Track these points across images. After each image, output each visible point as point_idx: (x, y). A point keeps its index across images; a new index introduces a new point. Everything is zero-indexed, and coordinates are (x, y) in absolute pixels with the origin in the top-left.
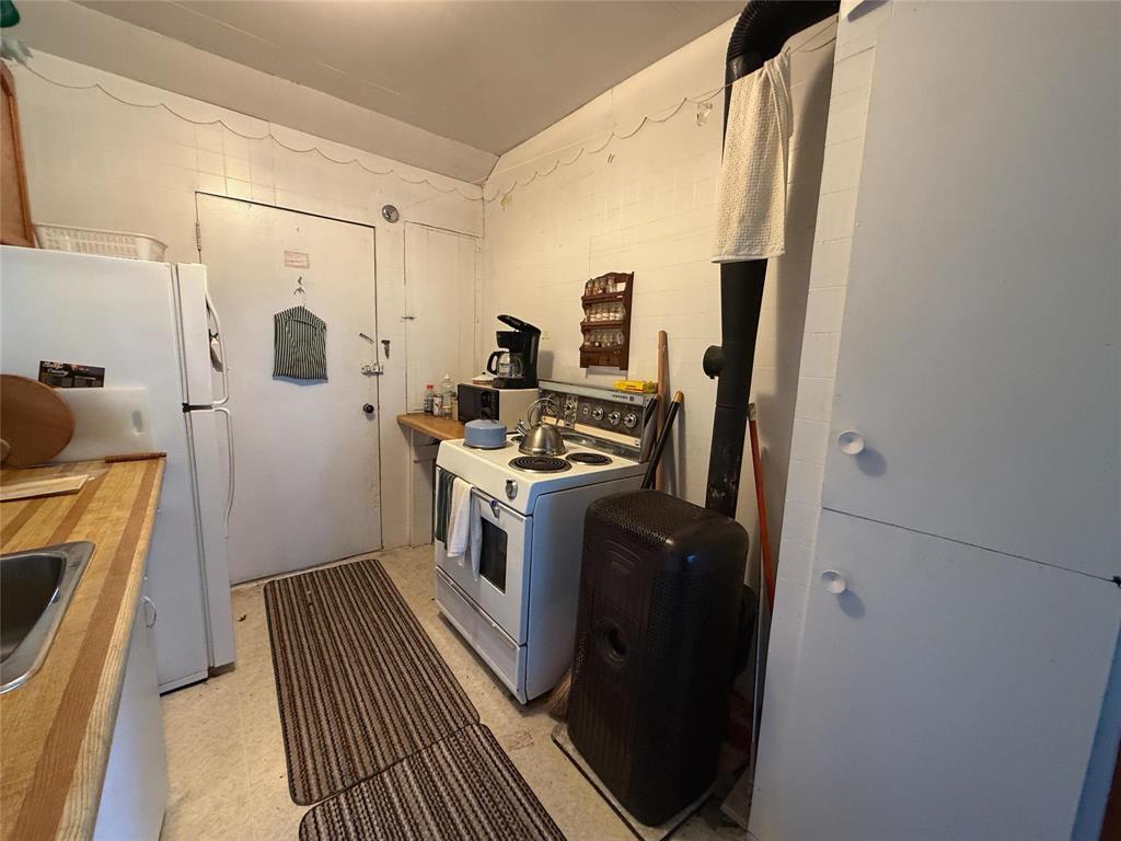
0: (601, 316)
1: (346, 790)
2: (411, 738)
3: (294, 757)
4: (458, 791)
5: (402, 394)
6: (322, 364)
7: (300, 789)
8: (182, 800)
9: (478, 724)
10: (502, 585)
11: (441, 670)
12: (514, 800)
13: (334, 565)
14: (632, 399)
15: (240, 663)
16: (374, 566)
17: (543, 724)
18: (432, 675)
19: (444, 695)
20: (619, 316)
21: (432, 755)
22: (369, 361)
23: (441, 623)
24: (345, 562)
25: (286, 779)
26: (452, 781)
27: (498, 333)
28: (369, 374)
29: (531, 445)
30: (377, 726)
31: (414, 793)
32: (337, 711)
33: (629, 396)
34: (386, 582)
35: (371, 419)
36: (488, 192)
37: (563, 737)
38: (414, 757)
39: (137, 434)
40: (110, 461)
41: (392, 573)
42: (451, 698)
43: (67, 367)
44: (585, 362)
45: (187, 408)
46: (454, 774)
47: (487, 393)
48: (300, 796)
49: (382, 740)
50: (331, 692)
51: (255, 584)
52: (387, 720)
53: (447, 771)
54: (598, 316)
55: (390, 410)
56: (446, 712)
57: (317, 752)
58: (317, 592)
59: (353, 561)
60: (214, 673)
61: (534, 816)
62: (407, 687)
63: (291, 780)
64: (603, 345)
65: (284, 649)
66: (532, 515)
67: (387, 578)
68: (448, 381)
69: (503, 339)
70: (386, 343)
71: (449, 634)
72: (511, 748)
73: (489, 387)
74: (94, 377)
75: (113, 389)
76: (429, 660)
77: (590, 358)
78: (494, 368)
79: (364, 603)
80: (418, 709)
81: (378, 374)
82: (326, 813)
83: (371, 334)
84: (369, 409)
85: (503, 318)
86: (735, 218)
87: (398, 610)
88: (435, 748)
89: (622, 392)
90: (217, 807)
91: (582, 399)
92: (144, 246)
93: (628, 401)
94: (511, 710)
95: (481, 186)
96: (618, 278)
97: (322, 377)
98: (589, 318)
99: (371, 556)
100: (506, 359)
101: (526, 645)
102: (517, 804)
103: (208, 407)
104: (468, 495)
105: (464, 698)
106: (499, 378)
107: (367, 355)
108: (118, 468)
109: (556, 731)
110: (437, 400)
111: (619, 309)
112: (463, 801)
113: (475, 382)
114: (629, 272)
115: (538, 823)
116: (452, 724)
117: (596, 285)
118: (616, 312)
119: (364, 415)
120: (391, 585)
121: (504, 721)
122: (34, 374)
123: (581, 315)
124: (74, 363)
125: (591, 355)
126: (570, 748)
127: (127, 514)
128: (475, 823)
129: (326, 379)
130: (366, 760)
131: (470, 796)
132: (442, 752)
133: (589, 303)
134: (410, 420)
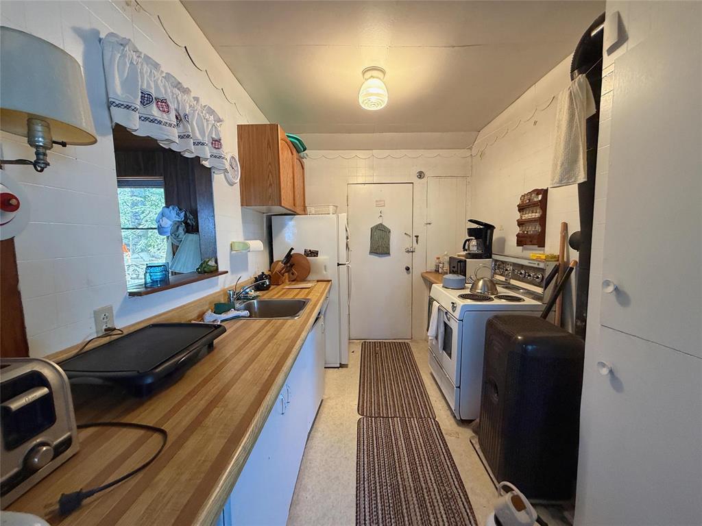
0: (529, 216)
1: (375, 418)
2: (403, 412)
3: (361, 400)
4: (417, 437)
5: (423, 263)
6: (388, 248)
7: (361, 409)
8: (327, 399)
9: (434, 420)
10: (450, 356)
11: (424, 394)
12: (440, 451)
13: (390, 341)
14: (538, 264)
15: (349, 366)
16: (407, 346)
17: (467, 433)
18: (419, 394)
19: (422, 404)
20: (538, 215)
21: (410, 422)
22: (408, 245)
23: (430, 376)
24: (395, 341)
25: (357, 406)
26: (416, 433)
27: (468, 229)
28: (408, 252)
29: (476, 289)
30: (391, 403)
31: (399, 429)
32: (378, 392)
33: (537, 263)
34: (410, 354)
35: (408, 273)
36: (474, 152)
37: (475, 441)
38: (403, 418)
39: (325, 273)
40: (318, 281)
41: (414, 350)
42: (425, 405)
43: (310, 251)
44: (520, 243)
45: (339, 265)
46: (417, 432)
47: (460, 261)
48: (360, 412)
49: (392, 408)
50: (377, 386)
51: (359, 341)
52: (396, 403)
53: (415, 429)
54: (526, 216)
55: (418, 270)
56: (421, 410)
57: (368, 403)
58: (381, 350)
59: (397, 341)
60: (342, 366)
61: (448, 461)
62: (407, 394)
63: (358, 407)
64: (529, 233)
65: (364, 366)
66: (462, 320)
67: (411, 351)
68: (446, 255)
69: (471, 232)
70: (417, 237)
71: (433, 382)
72: (446, 434)
73: (463, 258)
74: (315, 254)
75: (320, 258)
76: (420, 389)
77: (522, 240)
78: (466, 247)
79: (398, 359)
80: (409, 404)
81: (412, 252)
82: (367, 421)
83: (409, 233)
84: (408, 269)
85: (471, 221)
86: (559, 164)
87: (412, 366)
88: (412, 419)
89: (534, 260)
90: (337, 404)
91: (514, 265)
92: (331, 209)
93: (536, 266)
94: (453, 421)
95: (471, 149)
96: (538, 192)
97: (388, 254)
98: (521, 217)
99: (406, 341)
100: (474, 242)
101: (459, 387)
102: (441, 453)
103: (345, 264)
104: (437, 310)
105: (431, 408)
106: (469, 254)
107: (408, 243)
108: (319, 283)
109: (473, 437)
110: (441, 265)
111: (538, 211)
112: (418, 441)
113: (459, 256)
114: (545, 188)
115: (449, 464)
116: (422, 414)
117: (526, 197)
118: (536, 212)
119: (405, 271)
120: (412, 355)
121: (448, 423)
122: (303, 253)
123: (517, 215)
124: (312, 249)
125: (522, 239)
126: (477, 447)
127: (319, 295)
128: (420, 450)
129: (389, 254)
130: (384, 411)
131: (422, 441)
132: (415, 422)
133: (521, 208)
134: (426, 275)
